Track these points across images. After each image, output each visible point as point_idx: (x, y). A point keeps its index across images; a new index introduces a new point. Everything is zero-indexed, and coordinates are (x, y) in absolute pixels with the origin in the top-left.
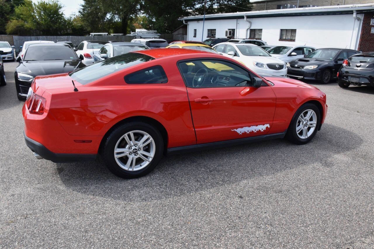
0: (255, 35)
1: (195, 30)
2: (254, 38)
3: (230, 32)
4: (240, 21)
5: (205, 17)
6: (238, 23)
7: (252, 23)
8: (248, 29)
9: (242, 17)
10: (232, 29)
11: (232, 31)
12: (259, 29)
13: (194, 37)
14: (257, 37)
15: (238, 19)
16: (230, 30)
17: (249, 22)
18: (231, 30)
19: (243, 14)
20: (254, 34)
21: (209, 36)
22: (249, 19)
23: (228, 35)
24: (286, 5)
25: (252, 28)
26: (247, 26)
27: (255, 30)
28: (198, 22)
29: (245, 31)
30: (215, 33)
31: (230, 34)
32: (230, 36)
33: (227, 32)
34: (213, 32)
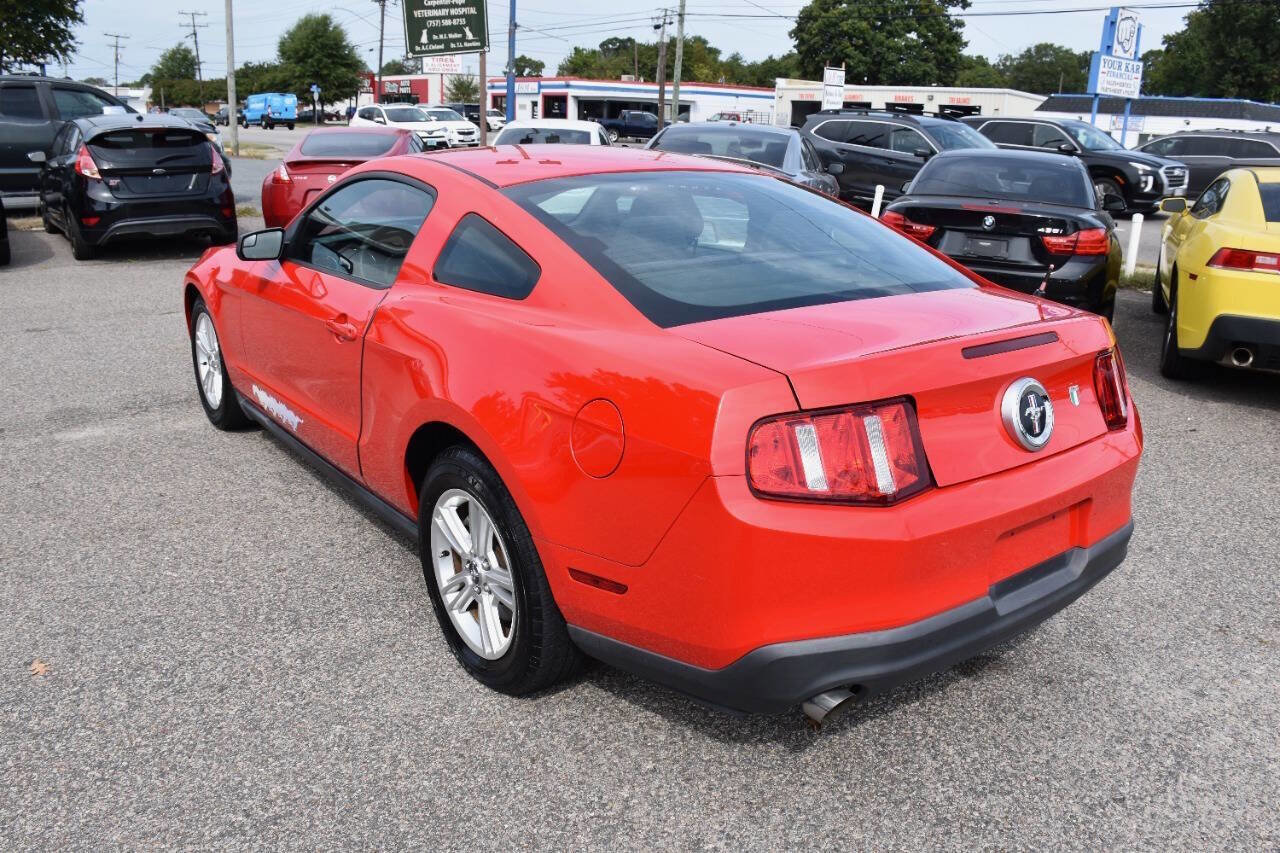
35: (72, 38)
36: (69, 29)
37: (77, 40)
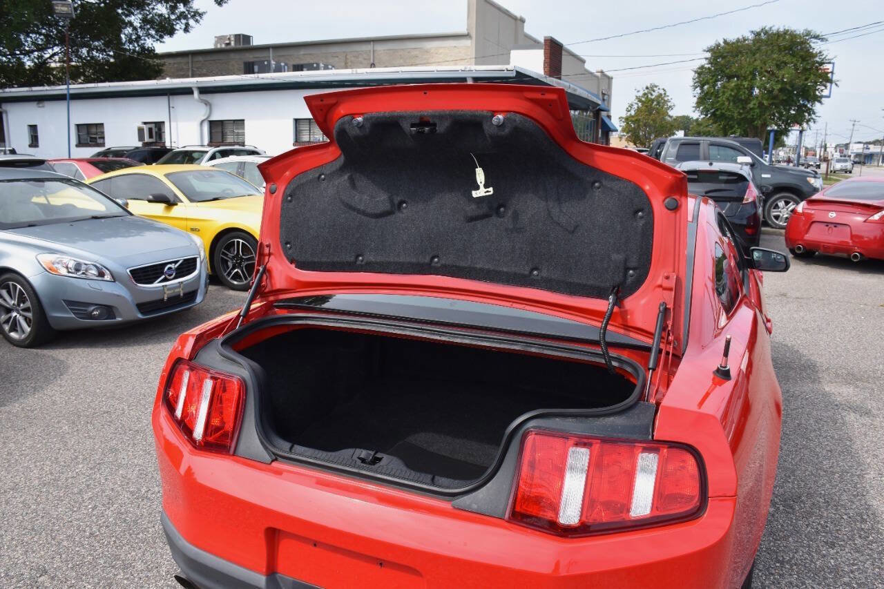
0: (223, 135)
1: (33, 129)
2: (223, 142)
3: (150, 130)
4: (179, 101)
5: (71, 92)
6: (171, 106)
7: (213, 107)
8: (202, 122)
9: (187, 91)
10: (155, 123)
11: (156, 127)
12: (234, 121)
13: (30, 146)
14: (230, 139)
15: (171, 97)
16: (150, 126)
17: (206, 104)
18: (153, 126)
19: (190, 83)
20: (222, 132)
21: (82, 142)
22: (205, 97)
23: (147, 139)
24: (266, 63)
25: (215, 118)
26: (200, 112)
27: (222, 122)
28: (41, 105)
29: (196, 125)
30: (103, 133)
31: (151, 136)
32: (151, 140)
33: (141, 131)
34: (94, 130)
35: (814, 113)
36: (814, 108)
37: (817, 115)
